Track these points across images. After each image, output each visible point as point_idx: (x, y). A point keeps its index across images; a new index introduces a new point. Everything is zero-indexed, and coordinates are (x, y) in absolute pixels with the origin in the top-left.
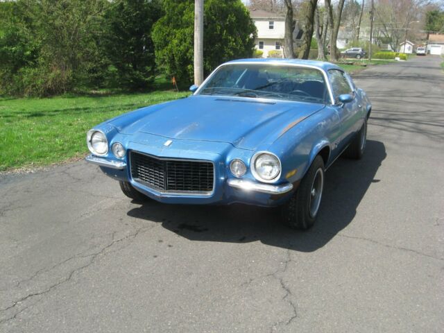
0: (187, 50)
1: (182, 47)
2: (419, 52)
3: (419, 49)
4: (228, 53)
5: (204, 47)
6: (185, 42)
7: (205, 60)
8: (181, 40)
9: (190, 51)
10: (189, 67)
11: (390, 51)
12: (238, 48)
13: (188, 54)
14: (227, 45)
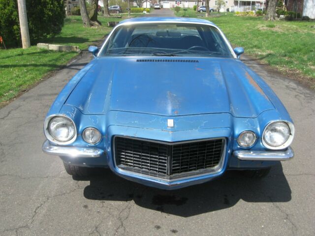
0: (12, 13)
1: (6, 11)
2: (156, 7)
3: (156, 5)
4: (48, 14)
5: (27, 9)
6: (9, 6)
7: (28, 21)
8: (5, 5)
9: (15, 13)
10: (15, 27)
11: (136, 7)
12: (55, 9)
13: (13, 16)
14: (46, 7)
